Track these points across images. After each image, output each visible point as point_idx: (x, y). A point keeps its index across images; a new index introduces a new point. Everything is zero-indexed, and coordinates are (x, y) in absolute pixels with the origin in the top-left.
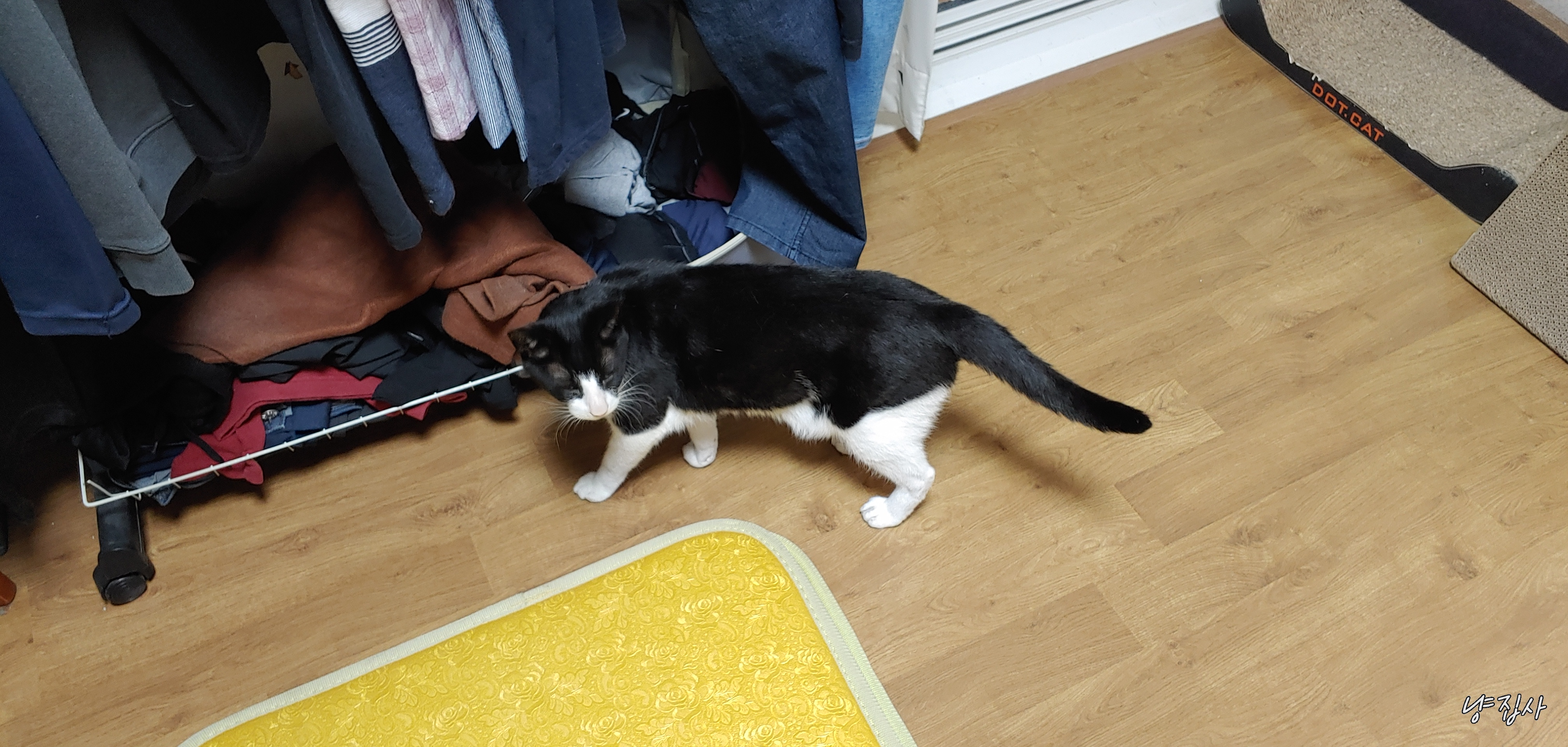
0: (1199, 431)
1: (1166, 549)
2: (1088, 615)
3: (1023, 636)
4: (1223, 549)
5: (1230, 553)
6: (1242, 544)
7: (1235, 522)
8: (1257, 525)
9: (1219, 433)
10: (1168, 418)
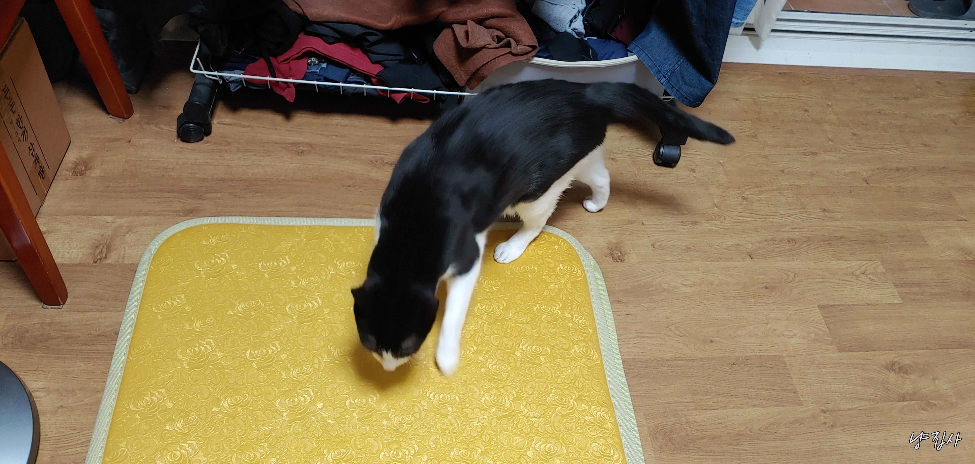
0: (885, 296)
1: (839, 354)
2: (772, 372)
3: (725, 368)
4: (879, 369)
5: (883, 373)
6: (893, 371)
7: (892, 357)
8: (908, 364)
9: (899, 302)
10: (867, 281)
